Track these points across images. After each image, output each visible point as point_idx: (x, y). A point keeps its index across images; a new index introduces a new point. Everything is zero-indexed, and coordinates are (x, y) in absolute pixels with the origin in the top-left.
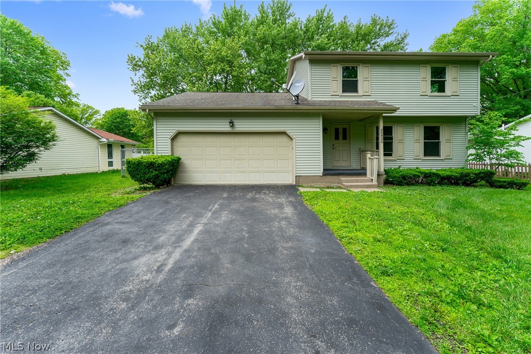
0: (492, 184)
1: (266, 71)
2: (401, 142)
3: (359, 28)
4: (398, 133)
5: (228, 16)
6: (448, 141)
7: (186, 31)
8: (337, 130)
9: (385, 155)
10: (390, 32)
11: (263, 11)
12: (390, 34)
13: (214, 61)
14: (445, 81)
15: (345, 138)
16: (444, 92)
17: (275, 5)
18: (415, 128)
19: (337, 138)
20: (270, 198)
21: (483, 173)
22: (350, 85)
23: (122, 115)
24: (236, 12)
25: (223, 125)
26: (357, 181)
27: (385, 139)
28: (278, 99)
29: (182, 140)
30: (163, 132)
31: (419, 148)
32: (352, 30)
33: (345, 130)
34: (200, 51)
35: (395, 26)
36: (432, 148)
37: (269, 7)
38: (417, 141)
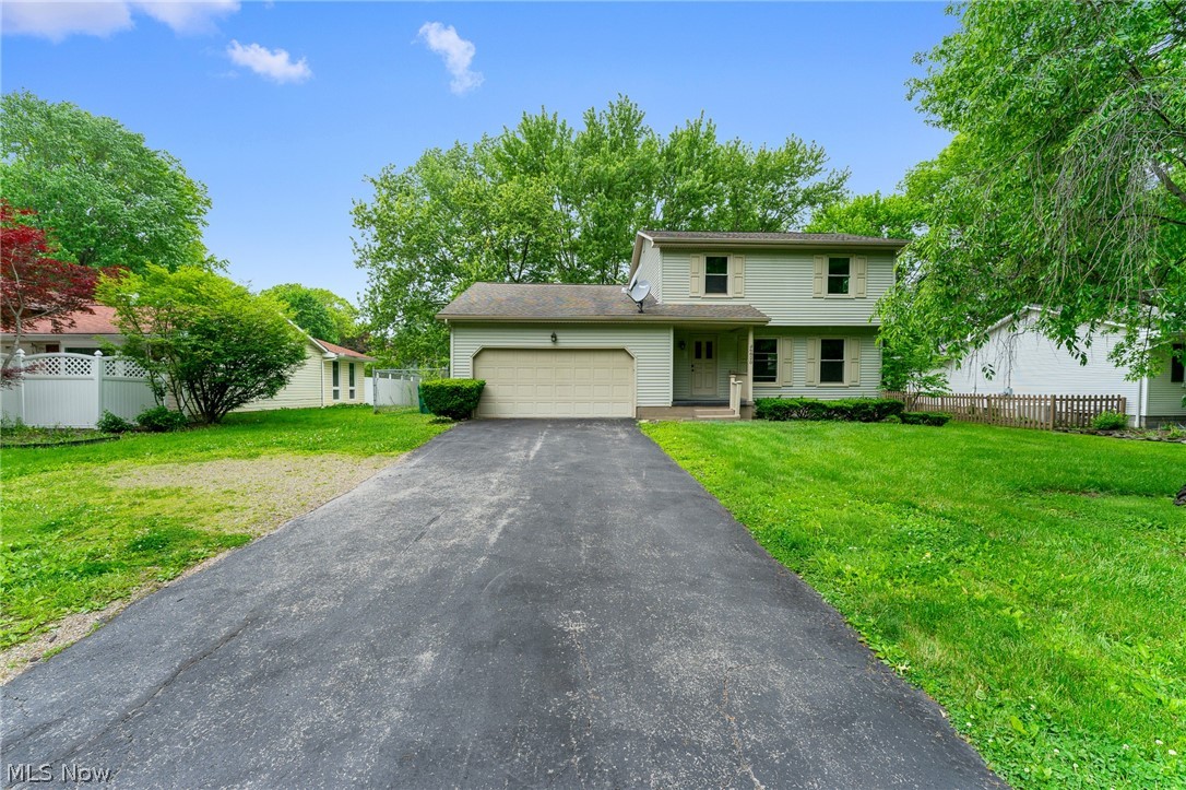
0: (905, 420)
1: (596, 234)
2: (789, 361)
3: (764, 158)
4: (784, 350)
5: (531, 132)
6: (855, 360)
7: (455, 158)
8: (698, 345)
9: (755, 380)
10: (817, 168)
11: (591, 123)
12: (817, 171)
13: (507, 219)
14: (847, 278)
15: (709, 356)
16: (847, 292)
17: (616, 113)
18: (809, 342)
19: (698, 356)
20: (603, 428)
21: (888, 404)
22: (716, 284)
23: (301, 300)
24: (545, 125)
25: (542, 340)
26: (716, 413)
27: (755, 357)
28: (616, 299)
29: (488, 358)
30: (462, 348)
31: (815, 370)
32: (751, 161)
33: (709, 345)
34: (481, 199)
35: (825, 159)
36: (832, 371)
37: (603, 115)
38: (811, 361)
